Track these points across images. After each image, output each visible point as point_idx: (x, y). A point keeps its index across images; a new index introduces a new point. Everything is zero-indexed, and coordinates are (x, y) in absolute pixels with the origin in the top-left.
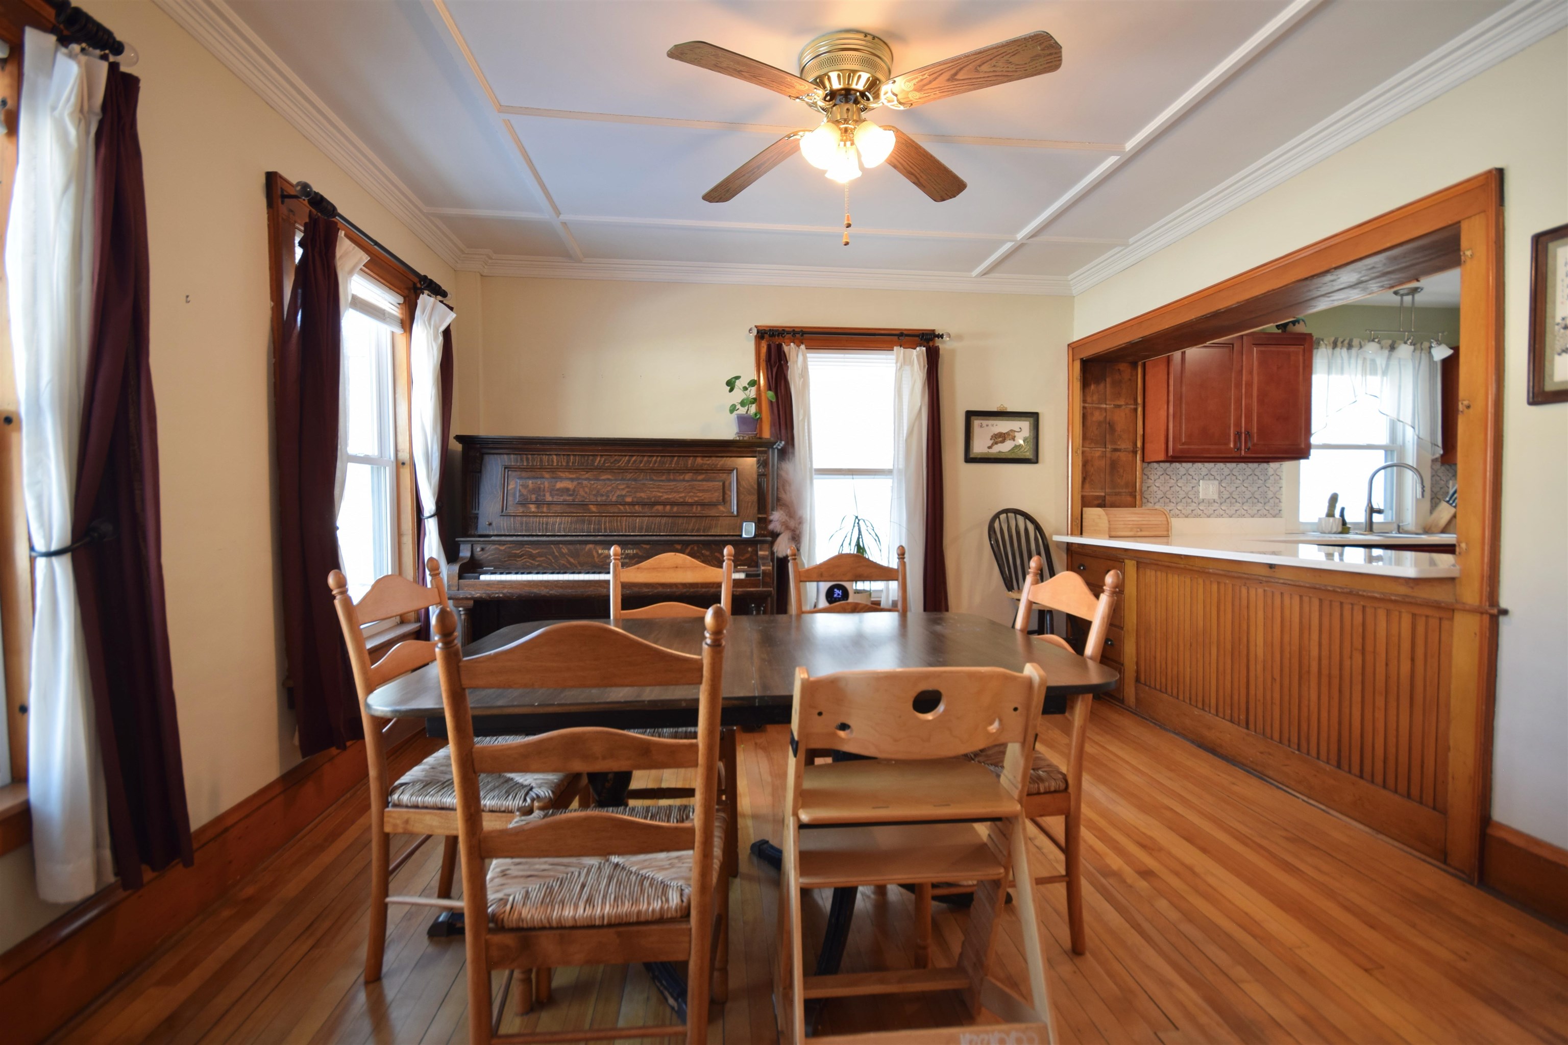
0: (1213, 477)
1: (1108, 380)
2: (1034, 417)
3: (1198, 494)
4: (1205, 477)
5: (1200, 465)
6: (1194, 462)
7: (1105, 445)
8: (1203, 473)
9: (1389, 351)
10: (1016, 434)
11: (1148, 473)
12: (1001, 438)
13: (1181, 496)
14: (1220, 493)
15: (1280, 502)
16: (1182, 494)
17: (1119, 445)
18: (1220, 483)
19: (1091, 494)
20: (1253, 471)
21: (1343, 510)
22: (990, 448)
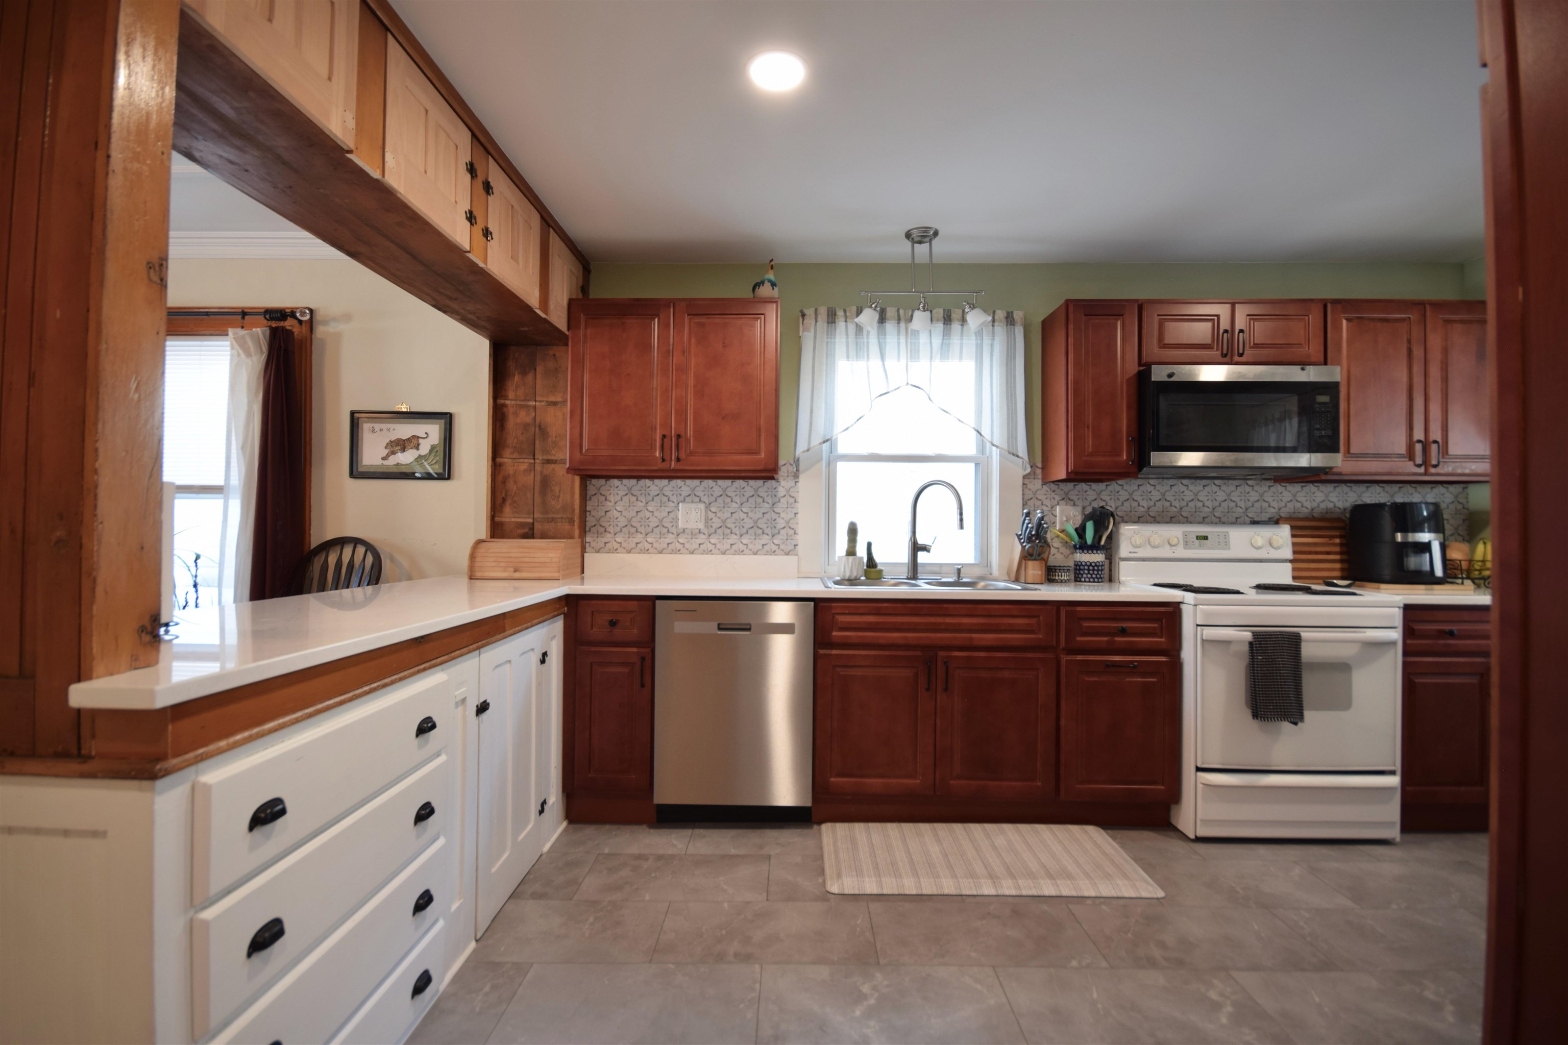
0: (697, 499)
1: (540, 369)
2: (447, 419)
3: (677, 522)
4: (687, 498)
5: (679, 482)
6: (670, 478)
7: (534, 455)
8: (684, 493)
9: (944, 324)
10: (421, 441)
11: (607, 493)
12: (402, 445)
13: (653, 525)
14: (707, 520)
15: (795, 533)
16: (654, 522)
17: (554, 455)
18: (708, 507)
19: (513, 520)
20: (756, 490)
21: (869, 545)
22: (384, 459)
